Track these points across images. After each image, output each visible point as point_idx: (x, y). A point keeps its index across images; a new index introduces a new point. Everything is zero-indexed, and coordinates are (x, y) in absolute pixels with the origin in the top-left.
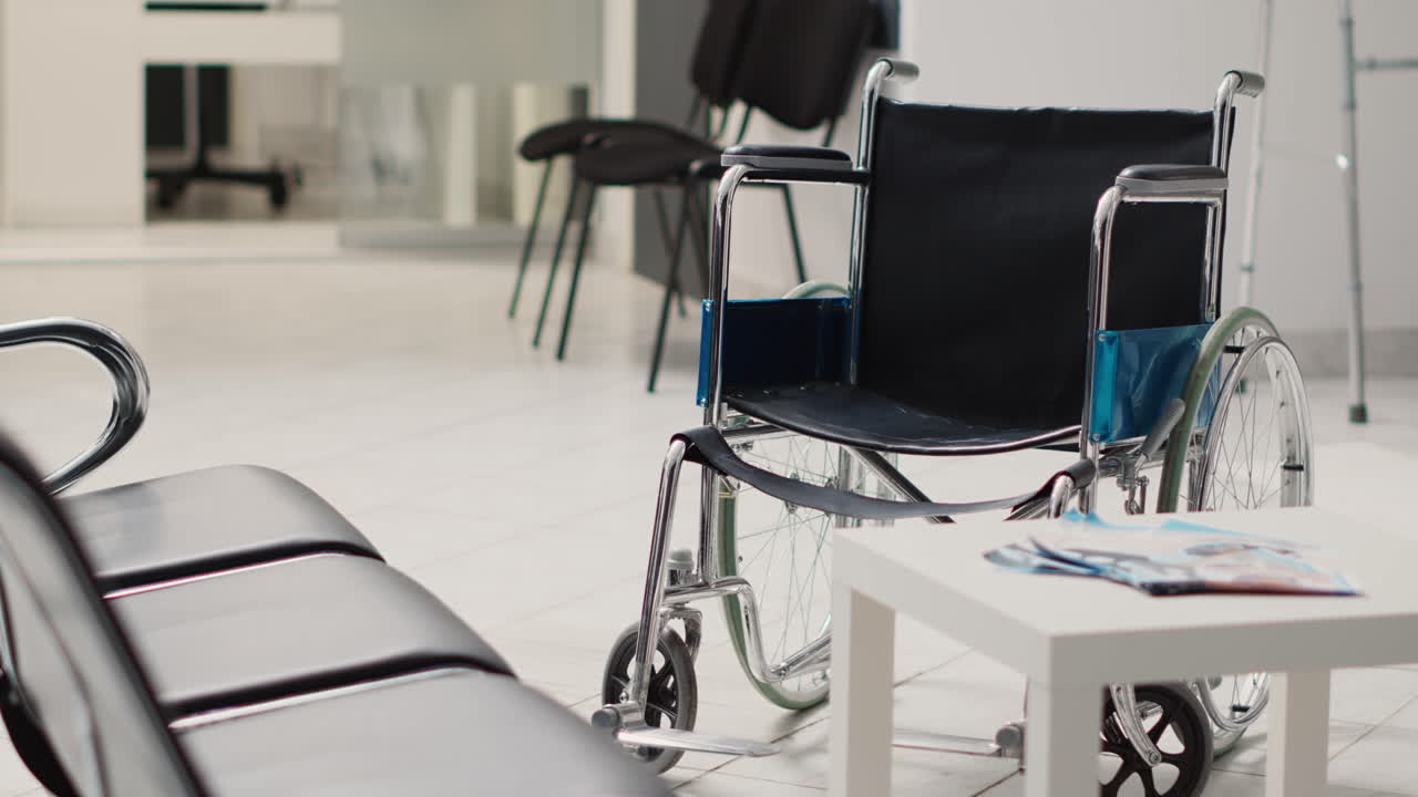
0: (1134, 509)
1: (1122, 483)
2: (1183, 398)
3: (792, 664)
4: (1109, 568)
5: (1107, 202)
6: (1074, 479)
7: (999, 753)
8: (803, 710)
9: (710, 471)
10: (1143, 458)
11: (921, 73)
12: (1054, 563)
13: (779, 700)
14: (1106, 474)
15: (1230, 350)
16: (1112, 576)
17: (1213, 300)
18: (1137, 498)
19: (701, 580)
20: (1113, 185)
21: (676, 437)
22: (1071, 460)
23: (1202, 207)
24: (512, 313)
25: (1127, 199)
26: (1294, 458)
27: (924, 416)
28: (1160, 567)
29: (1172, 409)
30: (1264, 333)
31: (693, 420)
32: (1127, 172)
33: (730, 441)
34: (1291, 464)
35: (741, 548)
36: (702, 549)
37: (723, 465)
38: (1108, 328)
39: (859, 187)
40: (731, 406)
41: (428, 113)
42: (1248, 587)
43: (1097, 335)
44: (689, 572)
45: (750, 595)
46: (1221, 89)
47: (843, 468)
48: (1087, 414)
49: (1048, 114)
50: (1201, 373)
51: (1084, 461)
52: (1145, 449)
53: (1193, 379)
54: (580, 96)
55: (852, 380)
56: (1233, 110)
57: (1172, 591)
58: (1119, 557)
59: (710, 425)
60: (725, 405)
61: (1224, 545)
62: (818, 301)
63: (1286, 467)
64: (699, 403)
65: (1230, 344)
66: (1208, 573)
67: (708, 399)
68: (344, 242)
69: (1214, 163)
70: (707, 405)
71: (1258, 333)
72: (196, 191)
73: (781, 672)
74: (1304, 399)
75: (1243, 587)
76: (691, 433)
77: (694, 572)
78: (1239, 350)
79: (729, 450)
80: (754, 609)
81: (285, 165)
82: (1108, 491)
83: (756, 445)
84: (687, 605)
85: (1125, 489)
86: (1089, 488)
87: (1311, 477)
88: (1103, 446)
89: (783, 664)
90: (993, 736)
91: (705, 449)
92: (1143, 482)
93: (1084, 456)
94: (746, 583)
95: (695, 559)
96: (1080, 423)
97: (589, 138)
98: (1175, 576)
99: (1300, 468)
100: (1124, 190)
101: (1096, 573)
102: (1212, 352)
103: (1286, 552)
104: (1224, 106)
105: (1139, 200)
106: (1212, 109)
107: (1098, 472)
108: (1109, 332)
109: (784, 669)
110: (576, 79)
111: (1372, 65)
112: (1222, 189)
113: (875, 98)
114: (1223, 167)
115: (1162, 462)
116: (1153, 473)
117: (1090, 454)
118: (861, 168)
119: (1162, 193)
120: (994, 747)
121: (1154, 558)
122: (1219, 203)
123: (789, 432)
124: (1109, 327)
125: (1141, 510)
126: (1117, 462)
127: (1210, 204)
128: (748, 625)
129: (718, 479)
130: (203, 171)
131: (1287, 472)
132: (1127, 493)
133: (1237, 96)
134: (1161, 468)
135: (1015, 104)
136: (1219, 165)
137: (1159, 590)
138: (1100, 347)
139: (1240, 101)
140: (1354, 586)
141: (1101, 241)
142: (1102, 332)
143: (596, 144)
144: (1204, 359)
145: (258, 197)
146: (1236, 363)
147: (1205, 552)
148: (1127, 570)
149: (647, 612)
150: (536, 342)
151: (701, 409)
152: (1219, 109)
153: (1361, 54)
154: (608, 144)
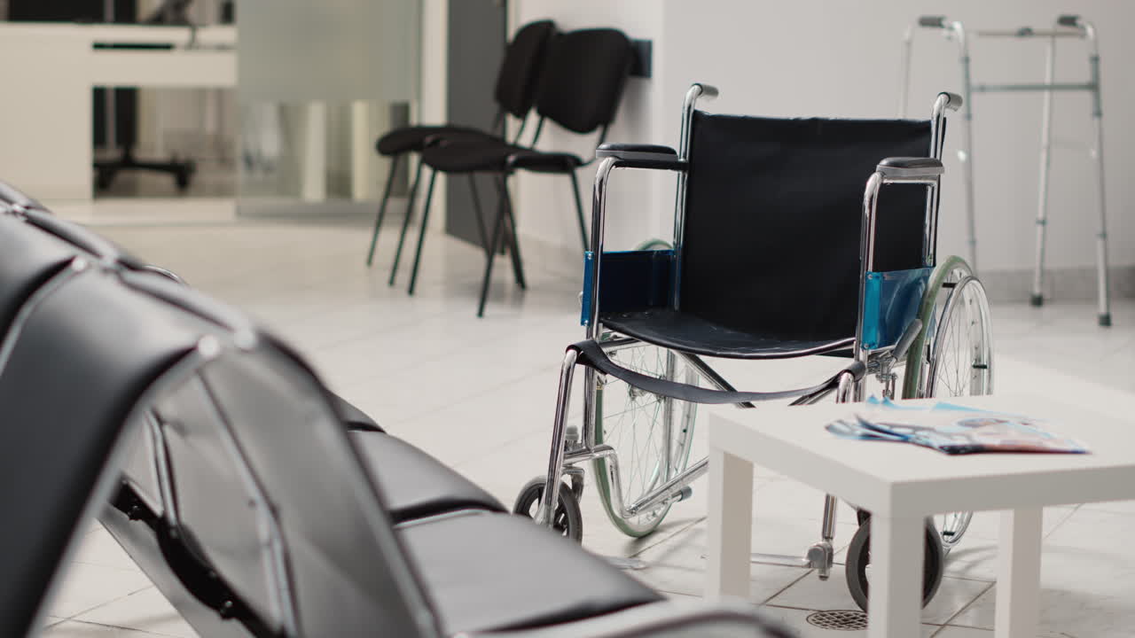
0: (889, 395)
1: (880, 378)
2: (918, 317)
3: (640, 506)
4: (913, 436)
5: (872, 184)
6: (854, 375)
7: (809, 565)
8: (641, 538)
9: (591, 369)
10: (894, 360)
11: (720, 93)
12: (874, 433)
13: (626, 530)
14: (870, 372)
15: (945, 285)
16: (918, 441)
17: (931, 251)
18: (890, 388)
19: (584, 448)
20: (875, 171)
21: (571, 347)
22: (849, 363)
23: (924, 187)
24: (370, 261)
25: (885, 181)
26: (980, 361)
27: (730, 332)
28: (949, 435)
29: (912, 326)
30: (965, 274)
31: (580, 336)
32: (884, 162)
33: (606, 350)
34: (978, 364)
35: (606, 425)
36: (585, 425)
37: (604, 368)
38: (873, 271)
39: (681, 173)
40: (606, 325)
41: (289, 121)
42: (1013, 448)
43: (867, 275)
44: (575, 442)
45: (614, 457)
46: (936, 106)
47: (669, 369)
48: (860, 329)
49: (814, 121)
50: (930, 301)
51: (857, 362)
52: (895, 353)
53: (925, 304)
54: (402, 110)
55: (676, 308)
56: (945, 119)
57: (962, 451)
58: (916, 429)
59: (591, 339)
60: (601, 325)
61: (982, 420)
62: (652, 252)
63: (975, 367)
64: (583, 323)
65: (945, 281)
66: (980, 438)
67: (589, 320)
68: (239, 212)
69: (932, 156)
70: (589, 325)
71: (961, 274)
72: (123, 176)
73: (633, 511)
74: (989, 320)
75: (1008, 448)
76: (579, 344)
77: (579, 441)
78: (952, 286)
79: (604, 356)
80: (617, 468)
81: (182, 157)
82: (872, 384)
83: (618, 352)
84: (574, 465)
85: (882, 382)
86: (860, 382)
87: (992, 372)
88: (870, 352)
89: (633, 506)
90: (805, 553)
91: (591, 355)
92: (894, 377)
93: (858, 360)
94: (611, 448)
95: (580, 432)
96: (854, 336)
97: (429, 140)
98: (960, 441)
99: (985, 367)
100: (883, 175)
101: (905, 440)
102: (936, 287)
103: (1025, 424)
104: (938, 117)
105: (891, 182)
106: (930, 118)
107: (867, 370)
108: (875, 273)
109: (634, 509)
110: (399, 98)
111: (983, 89)
112: (937, 175)
113: (692, 111)
114: (938, 157)
115: (905, 362)
116: (899, 370)
117: (861, 358)
118: (682, 160)
119: (906, 177)
120: (805, 561)
121: (938, 428)
122: (935, 184)
123: (643, 343)
124: (875, 270)
125: (892, 397)
126: (877, 364)
127: (930, 185)
128: (612, 478)
129: (597, 374)
130: (129, 163)
131: (974, 370)
132: (884, 384)
133: (947, 110)
134: (904, 367)
135: (791, 115)
136: (935, 156)
137: (954, 451)
138: (868, 283)
139: (948, 113)
140: (1085, 447)
141: (869, 211)
142: (870, 273)
143: (435, 143)
144: (932, 292)
145: (166, 180)
146: (951, 294)
147: (973, 424)
148: (926, 437)
149: (552, 470)
150: (392, 282)
151: (584, 328)
152: (935, 119)
153: (975, 81)
154: (444, 143)
